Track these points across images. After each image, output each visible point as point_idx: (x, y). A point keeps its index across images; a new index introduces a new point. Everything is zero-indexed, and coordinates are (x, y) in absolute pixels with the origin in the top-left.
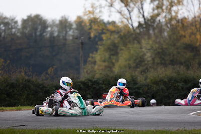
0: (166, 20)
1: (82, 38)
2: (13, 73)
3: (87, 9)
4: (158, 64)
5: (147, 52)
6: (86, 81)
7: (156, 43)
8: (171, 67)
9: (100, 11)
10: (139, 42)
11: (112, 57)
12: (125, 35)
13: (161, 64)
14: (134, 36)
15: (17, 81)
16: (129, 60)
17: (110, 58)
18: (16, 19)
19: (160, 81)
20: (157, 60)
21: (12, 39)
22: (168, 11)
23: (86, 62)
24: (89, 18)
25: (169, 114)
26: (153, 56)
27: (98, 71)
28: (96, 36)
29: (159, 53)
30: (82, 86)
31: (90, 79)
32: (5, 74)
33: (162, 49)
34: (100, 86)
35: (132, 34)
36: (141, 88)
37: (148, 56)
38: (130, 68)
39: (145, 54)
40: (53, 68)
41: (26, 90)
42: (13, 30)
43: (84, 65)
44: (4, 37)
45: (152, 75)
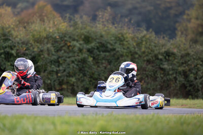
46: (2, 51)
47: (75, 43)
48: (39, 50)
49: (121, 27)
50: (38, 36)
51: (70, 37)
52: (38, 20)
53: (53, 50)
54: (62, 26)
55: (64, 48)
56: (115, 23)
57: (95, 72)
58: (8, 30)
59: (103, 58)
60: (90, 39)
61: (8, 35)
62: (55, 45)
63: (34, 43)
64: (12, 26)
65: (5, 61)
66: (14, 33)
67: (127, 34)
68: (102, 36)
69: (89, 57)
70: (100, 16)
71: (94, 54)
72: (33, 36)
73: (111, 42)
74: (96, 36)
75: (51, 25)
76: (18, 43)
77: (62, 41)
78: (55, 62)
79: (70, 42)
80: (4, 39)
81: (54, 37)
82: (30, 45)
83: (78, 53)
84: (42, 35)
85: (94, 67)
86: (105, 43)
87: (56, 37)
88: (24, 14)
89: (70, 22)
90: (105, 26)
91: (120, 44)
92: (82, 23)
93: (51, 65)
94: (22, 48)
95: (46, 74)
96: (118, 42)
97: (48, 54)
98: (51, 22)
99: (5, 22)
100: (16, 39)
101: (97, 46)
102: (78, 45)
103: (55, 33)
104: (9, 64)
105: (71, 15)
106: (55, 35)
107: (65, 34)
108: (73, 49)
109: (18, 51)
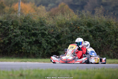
46: (40, 32)
47: (82, 27)
48: (61, 31)
49: (109, 17)
50: (61, 23)
51: (79, 23)
52: (61, 13)
53: (69, 31)
54: (75, 17)
55: (76, 30)
56: (106, 15)
57: (94, 43)
58: (43, 20)
59: (99, 36)
60: (91, 24)
61: (43, 22)
62: (70, 28)
63: (58, 27)
64: (46, 17)
65: (41, 37)
66: (47, 21)
67: (113, 22)
68: (98, 23)
69: (91, 35)
70: (97, 11)
71: (93, 33)
72: (58, 23)
73: (103, 26)
74: (94, 23)
75: (68, 16)
76: (49, 27)
77: (75, 26)
78: (70, 38)
79: (79, 26)
80: (41, 25)
81: (70, 23)
82: (56, 28)
83: (84, 33)
84: (63, 22)
85: (93, 41)
86: (100, 27)
87: (71, 23)
88: (52, 10)
89: (79, 15)
90: (100, 17)
91: (108, 27)
92: (86, 15)
93: (68, 40)
94: (51, 30)
95: (65, 45)
96: (107, 26)
97: (67, 34)
98: (68, 15)
99: (41, 15)
100: (48, 25)
101: (95, 29)
102: (84, 28)
103: (71, 21)
104: (44, 39)
105: (79, 10)
106: (71, 22)
107: (76, 21)
108: (81, 30)
109: (49, 32)
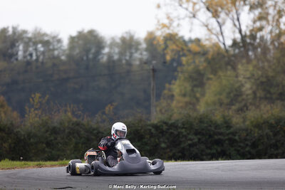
0: (271, 36)
1: (154, 62)
2: (55, 112)
3: (161, 22)
4: (261, 98)
5: (246, 82)
6: (159, 124)
7: (258, 69)
8: (279, 103)
9: (178, 25)
10: (234, 68)
11: (195, 89)
12: (213, 59)
13: (266, 98)
14: (226, 59)
15: (61, 124)
16: (220, 94)
17: (192, 90)
18: (59, 37)
19: (264, 123)
20: (260, 93)
21: (54, 65)
22: (275, 24)
23: (158, 96)
24: (164, 34)
25: (277, 169)
26: (254, 87)
27: (176, 110)
28: (173, 60)
29: (262, 83)
30: (153, 130)
31: (165, 120)
32: (44, 115)
33: (267, 77)
34: (179, 130)
35: (224, 57)
36: (236, 133)
37: (248, 88)
38: (221, 104)
39: (242, 85)
40: (112, 105)
41: (74, 137)
42: (56, 53)
43: (157, 101)
44: (42, 63)
45: (253, 114)
